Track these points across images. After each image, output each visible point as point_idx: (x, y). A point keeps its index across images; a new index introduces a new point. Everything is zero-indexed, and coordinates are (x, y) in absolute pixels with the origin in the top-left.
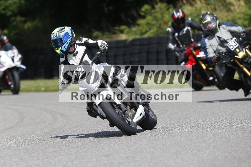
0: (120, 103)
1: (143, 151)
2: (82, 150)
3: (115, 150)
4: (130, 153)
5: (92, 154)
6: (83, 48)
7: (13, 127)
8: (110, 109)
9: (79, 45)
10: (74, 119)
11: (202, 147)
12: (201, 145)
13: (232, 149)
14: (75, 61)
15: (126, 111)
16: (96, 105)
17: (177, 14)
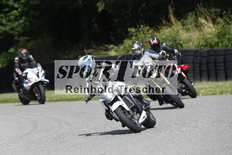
0: (129, 110)
1: (129, 150)
2: (84, 151)
3: (108, 150)
4: (119, 152)
5: (92, 153)
7: (29, 134)
10: (76, 126)
11: (171, 147)
12: (170, 145)
13: (191, 148)
15: (133, 115)
16: (112, 112)
17: (152, 41)
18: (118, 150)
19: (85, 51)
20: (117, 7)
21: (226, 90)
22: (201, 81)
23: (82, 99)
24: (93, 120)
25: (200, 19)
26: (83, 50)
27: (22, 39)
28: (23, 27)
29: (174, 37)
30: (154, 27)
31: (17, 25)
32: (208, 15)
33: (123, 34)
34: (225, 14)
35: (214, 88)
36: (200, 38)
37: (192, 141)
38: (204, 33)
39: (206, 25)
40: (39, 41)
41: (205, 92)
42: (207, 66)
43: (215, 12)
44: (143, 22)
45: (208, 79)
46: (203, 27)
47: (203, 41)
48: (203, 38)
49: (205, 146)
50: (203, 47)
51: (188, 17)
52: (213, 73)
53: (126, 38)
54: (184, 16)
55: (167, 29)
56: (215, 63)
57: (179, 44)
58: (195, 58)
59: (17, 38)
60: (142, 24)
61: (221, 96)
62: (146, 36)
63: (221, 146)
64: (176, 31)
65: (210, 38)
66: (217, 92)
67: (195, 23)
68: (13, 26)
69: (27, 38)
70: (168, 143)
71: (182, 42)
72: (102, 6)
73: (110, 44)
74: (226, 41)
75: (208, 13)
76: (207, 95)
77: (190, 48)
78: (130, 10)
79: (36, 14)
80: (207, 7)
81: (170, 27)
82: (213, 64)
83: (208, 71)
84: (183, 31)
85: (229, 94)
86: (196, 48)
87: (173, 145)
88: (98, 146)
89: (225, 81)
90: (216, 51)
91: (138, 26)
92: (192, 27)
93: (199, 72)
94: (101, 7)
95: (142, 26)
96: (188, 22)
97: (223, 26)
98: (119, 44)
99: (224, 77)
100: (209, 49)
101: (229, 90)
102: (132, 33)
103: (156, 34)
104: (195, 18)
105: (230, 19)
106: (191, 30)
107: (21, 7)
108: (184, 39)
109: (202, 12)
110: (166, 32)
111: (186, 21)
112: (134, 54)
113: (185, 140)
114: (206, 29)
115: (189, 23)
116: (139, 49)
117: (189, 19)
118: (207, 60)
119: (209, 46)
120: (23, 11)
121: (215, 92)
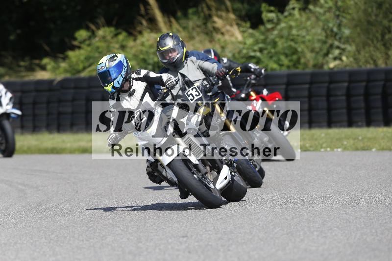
0: (197, 163)
6: (143, 85)
8: (185, 172)
9: (137, 79)
14: (132, 104)
15: (206, 173)
16: (163, 166)
46: (222, 33)
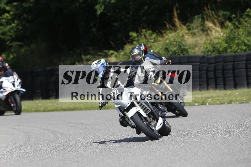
0: (146, 116)
15: (150, 122)
16: (128, 118)
18: (118, 164)
19: (83, 57)
20: (117, 10)
21: (235, 99)
22: (208, 90)
23: (79, 108)
24: (92, 131)
25: (206, 22)
26: (81, 55)
27: (14, 44)
28: (15, 32)
29: (179, 42)
30: (157, 31)
31: (8, 29)
32: (215, 18)
33: (124, 39)
34: (234, 18)
35: (222, 97)
36: (207, 43)
37: (199, 154)
38: (211, 38)
39: (213, 29)
40: (33, 46)
41: (212, 102)
42: (215, 74)
43: (224, 15)
44: (146, 26)
45: (216, 88)
46: (211, 31)
47: (211, 47)
48: (210, 44)
49: (212, 159)
50: (210, 53)
51: (194, 21)
52: (220, 81)
53: (127, 43)
54: (189, 20)
55: (171, 33)
56: (223, 70)
57: (184, 50)
58: (201, 65)
59: (9, 43)
60: (144, 28)
61: (229, 105)
62: (148, 41)
63: (229, 159)
64: (181, 36)
65: (218, 43)
66: (225, 101)
67: (202, 27)
68: (4, 30)
69: (19, 43)
70: (172, 156)
71: (187, 47)
72: (100, 8)
73: (109, 50)
74: (235, 46)
75: (215, 16)
76: (214, 104)
77: (196, 54)
78: (131, 13)
79: (30, 17)
80: (215, 9)
81: (175, 31)
82: (221, 71)
83: (216, 79)
84: (189, 36)
85: (238, 103)
86: (202, 54)
87: (178, 158)
88: (96, 159)
89: (234, 89)
90: (224, 58)
91: (140, 31)
92: (198, 32)
93: (205, 79)
94: (100, 10)
95: (144, 30)
96: (194, 25)
97: (232, 30)
98: (119, 49)
99: (233, 85)
100: (217, 54)
101: (238, 99)
102: (133, 37)
103: (160, 39)
104: (201, 22)
105: (239, 23)
106: (197, 35)
107: (13, 10)
108: (190, 44)
109: (210, 15)
110: (170, 36)
111: (192, 25)
112: (134, 60)
113: (190, 153)
114: (213, 33)
115: (195, 27)
116: (139, 54)
117: (195, 22)
118: (215, 67)
119: (216, 52)
120: (15, 14)
121: (223, 101)
